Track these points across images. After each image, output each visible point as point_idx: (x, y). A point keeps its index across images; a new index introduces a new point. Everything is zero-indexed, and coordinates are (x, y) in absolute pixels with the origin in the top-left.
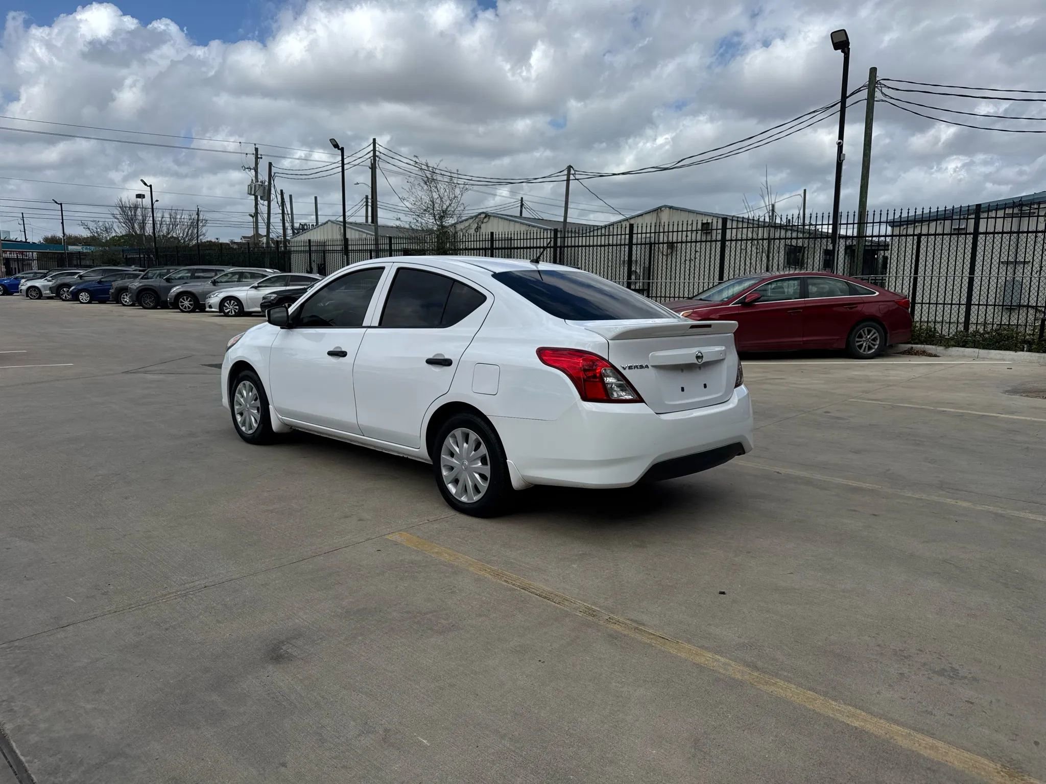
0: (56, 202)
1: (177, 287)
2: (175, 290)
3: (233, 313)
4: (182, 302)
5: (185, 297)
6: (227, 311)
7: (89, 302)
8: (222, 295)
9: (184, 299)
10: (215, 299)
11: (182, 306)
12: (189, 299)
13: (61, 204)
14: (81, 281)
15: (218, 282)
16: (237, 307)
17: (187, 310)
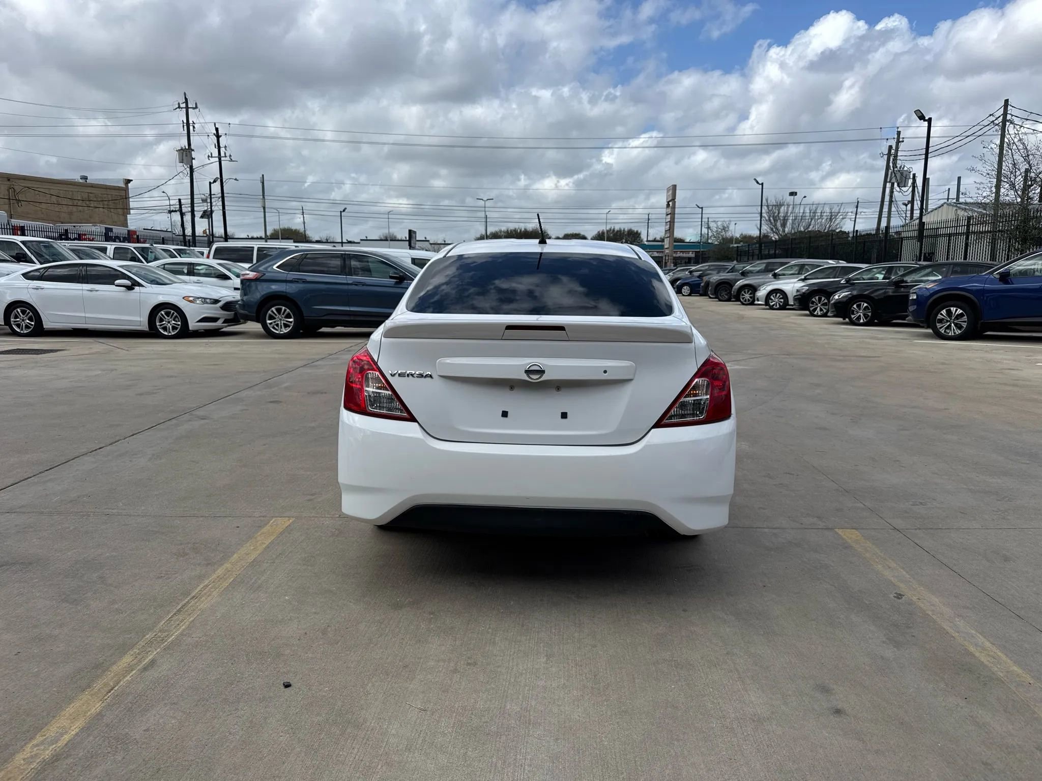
0: (698, 207)
1: (741, 281)
2: (740, 283)
3: (778, 306)
4: (743, 295)
5: (746, 290)
6: (772, 304)
7: (689, 295)
8: (770, 288)
9: (745, 292)
10: (762, 293)
11: (743, 298)
12: (750, 292)
13: (702, 208)
14: (690, 276)
15: (780, 275)
16: (782, 300)
17: (747, 302)
